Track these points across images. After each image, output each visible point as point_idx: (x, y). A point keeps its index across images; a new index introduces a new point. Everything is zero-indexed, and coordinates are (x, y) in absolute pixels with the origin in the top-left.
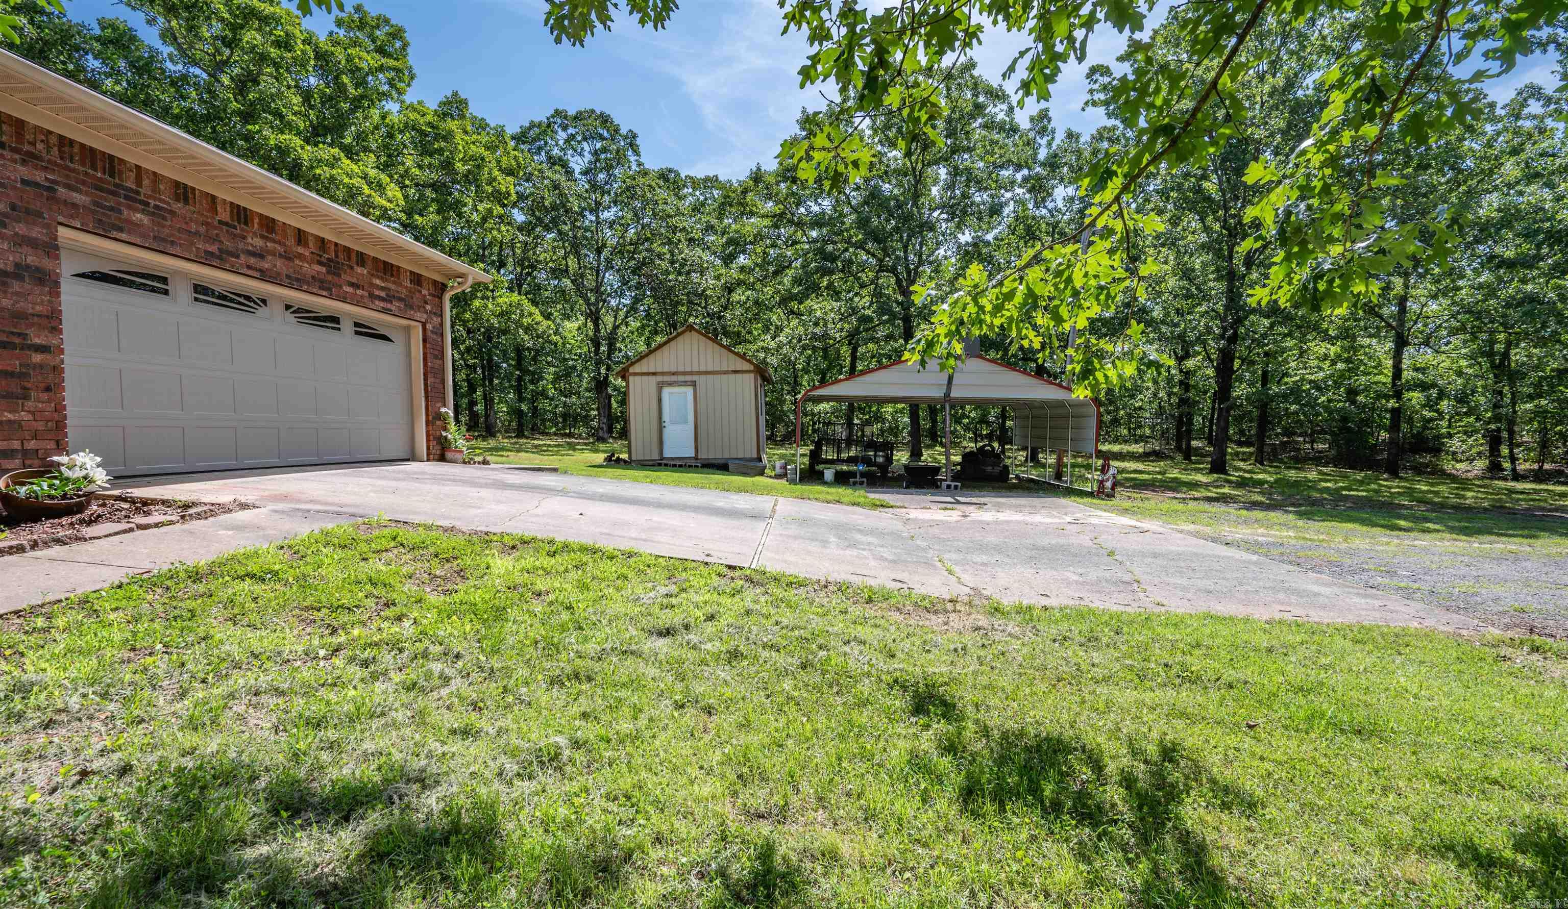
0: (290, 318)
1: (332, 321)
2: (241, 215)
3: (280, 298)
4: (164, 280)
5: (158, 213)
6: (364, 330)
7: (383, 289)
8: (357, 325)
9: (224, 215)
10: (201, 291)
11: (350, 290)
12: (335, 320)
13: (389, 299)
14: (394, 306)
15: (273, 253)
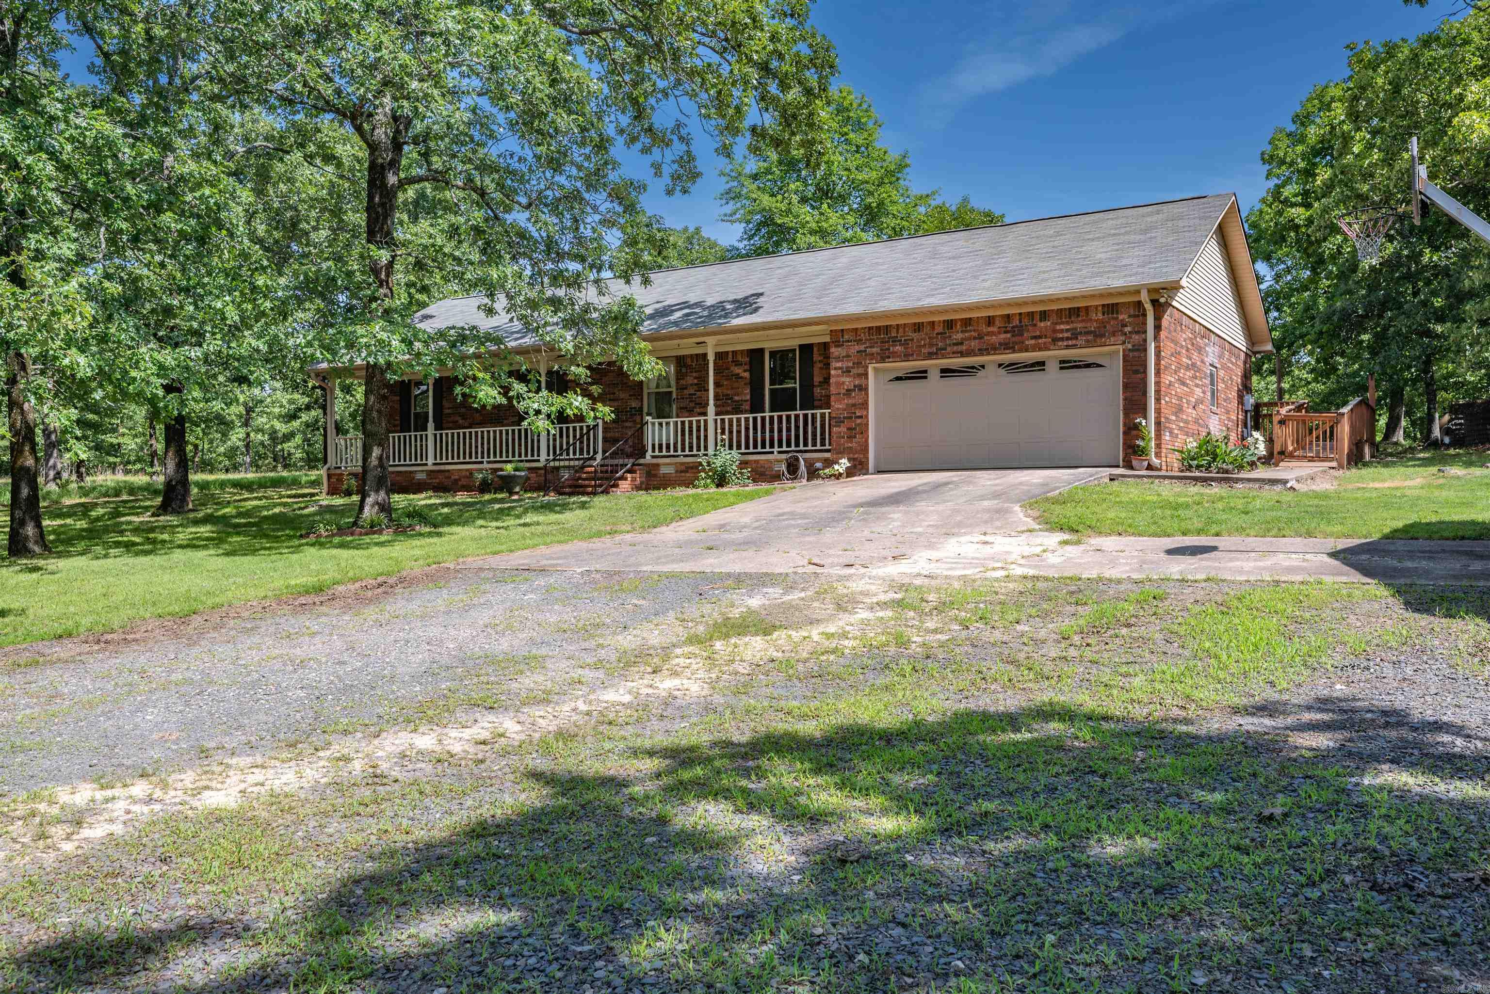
0: (1002, 371)
1: (1040, 365)
2: (950, 324)
3: (993, 361)
4: (925, 372)
5: (905, 344)
6: (1066, 365)
7: (1067, 330)
8: (1062, 362)
9: (939, 329)
10: (946, 372)
11: (1033, 342)
12: (1043, 363)
13: (1075, 336)
14: (1082, 340)
15: (969, 339)
